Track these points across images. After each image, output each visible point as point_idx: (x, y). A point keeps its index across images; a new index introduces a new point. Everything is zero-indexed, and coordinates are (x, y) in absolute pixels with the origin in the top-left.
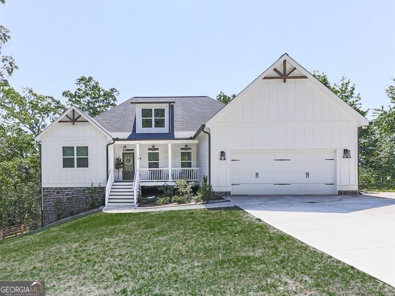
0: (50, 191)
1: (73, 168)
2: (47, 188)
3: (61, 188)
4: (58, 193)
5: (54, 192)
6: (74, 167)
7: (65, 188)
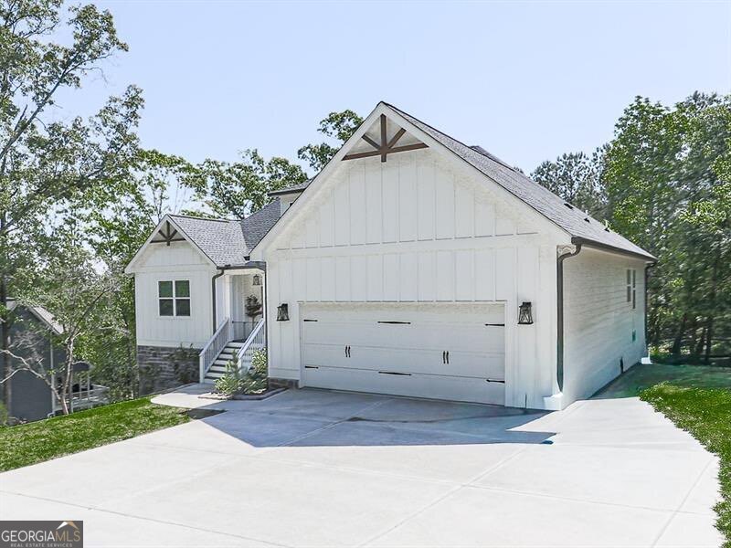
0: (145, 352)
1: (171, 317)
2: (143, 347)
3: (157, 348)
4: (155, 355)
5: (150, 353)
6: (172, 315)
7: (164, 349)
